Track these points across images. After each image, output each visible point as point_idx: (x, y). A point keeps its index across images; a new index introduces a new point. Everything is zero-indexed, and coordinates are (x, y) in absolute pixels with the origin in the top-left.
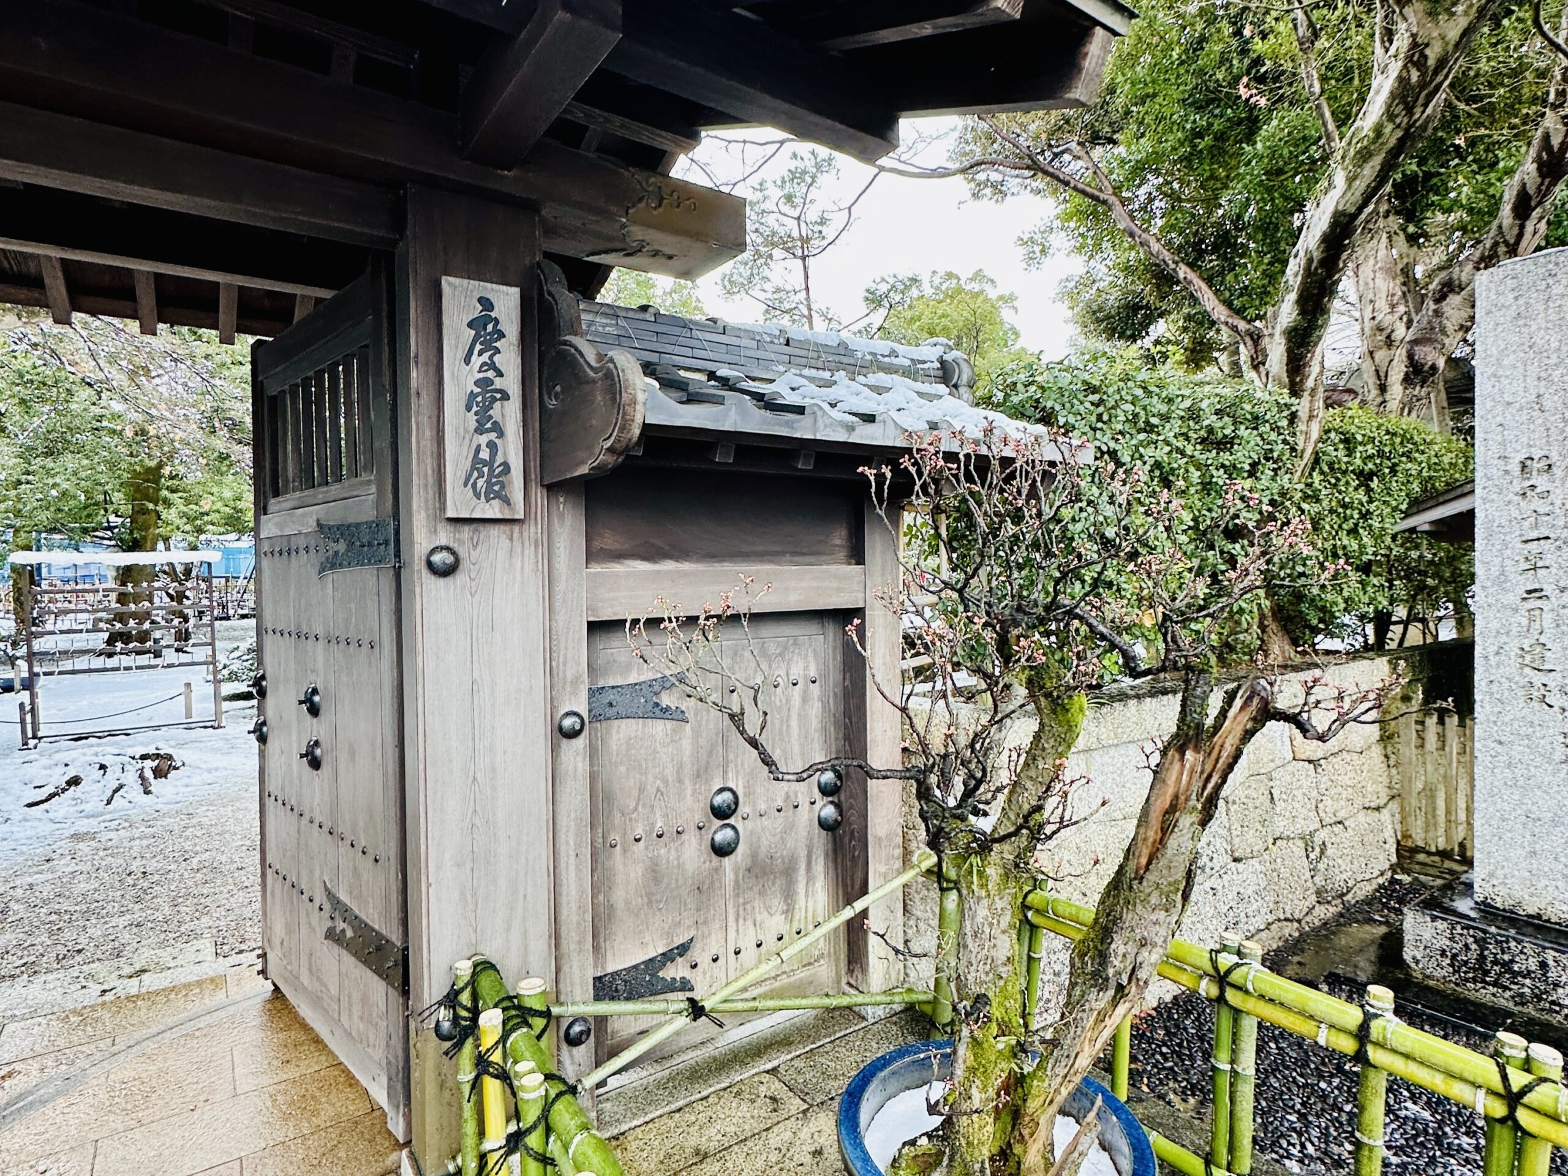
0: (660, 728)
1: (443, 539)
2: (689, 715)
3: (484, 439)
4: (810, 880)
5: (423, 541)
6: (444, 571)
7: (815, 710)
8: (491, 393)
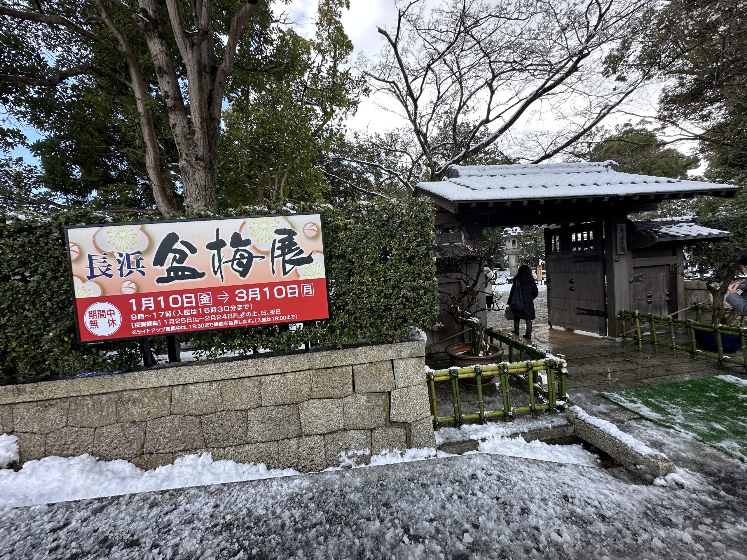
1: (616, 257)
2: (644, 281)
3: (622, 244)
4: (664, 310)
5: (614, 258)
6: (617, 261)
7: (665, 281)
8: (623, 238)
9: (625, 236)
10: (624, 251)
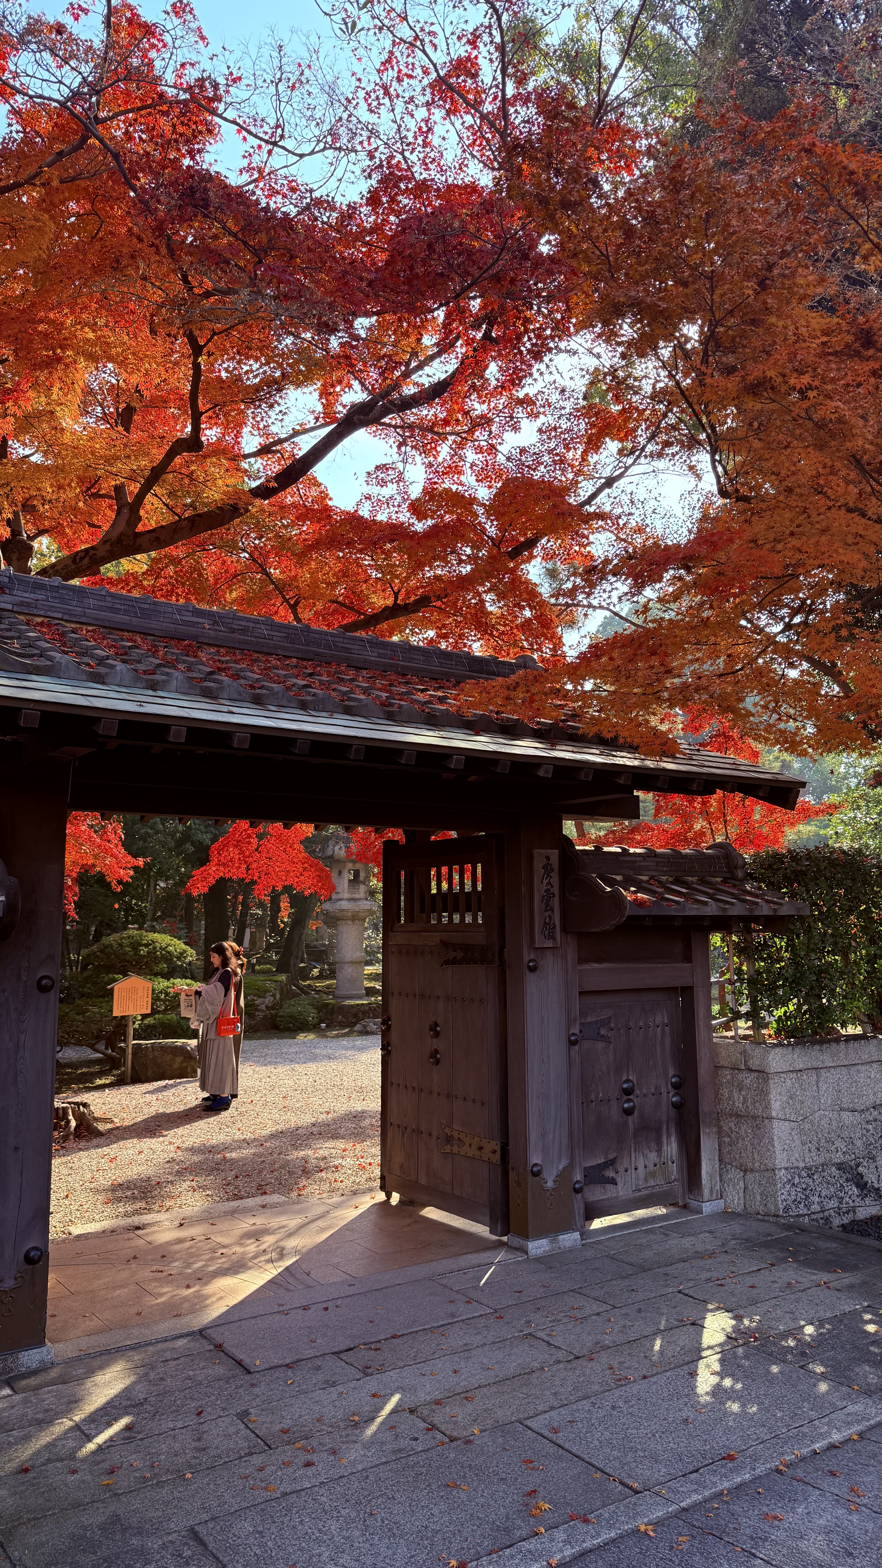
0: (600, 1045)
1: (532, 957)
2: (612, 1040)
3: (547, 914)
4: (669, 1136)
5: (526, 957)
6: (533, 970)
7: (668, 1041)
8: (549, 894)
9: (556, 890)
10: (552, 937)
